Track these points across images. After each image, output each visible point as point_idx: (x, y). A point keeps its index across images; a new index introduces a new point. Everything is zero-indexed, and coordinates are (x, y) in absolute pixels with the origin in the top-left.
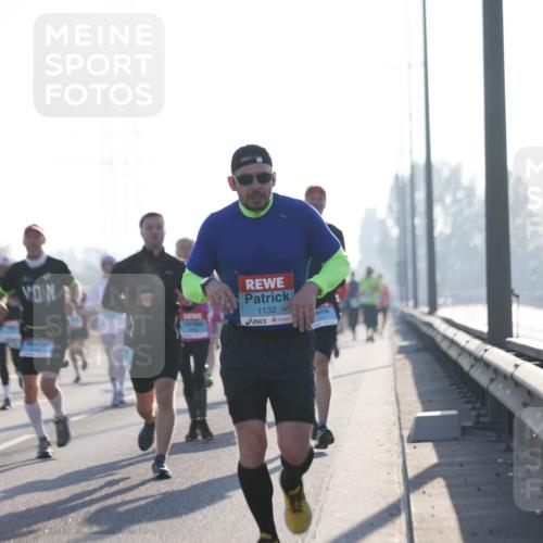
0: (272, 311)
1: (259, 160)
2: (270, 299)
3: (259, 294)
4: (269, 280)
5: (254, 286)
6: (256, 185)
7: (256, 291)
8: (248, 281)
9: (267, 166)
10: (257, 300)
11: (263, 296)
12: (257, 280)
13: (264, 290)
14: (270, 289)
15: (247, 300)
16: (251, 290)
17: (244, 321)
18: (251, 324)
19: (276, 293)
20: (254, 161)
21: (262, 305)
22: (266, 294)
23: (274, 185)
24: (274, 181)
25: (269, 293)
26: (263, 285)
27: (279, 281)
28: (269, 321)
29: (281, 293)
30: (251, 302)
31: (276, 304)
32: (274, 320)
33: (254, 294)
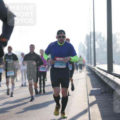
0: (61, 65)
1: (63, 33)
4: (62, 59)
7: (58, 60)
8: (57, 58)
10: (59, 62)
12: (59, 58)
13: (60, 60)
14: (61, 60)
15: (56, 62)
16: (57, 60)
17: (55, 66)
18: (56, 67)
22: (60, 61)
25: (61, 61)
26: (60, 59)
28: (60, 67)
30: (57, 63)
31: (62, 63)
32: (61, 67)
33: (58, 61)
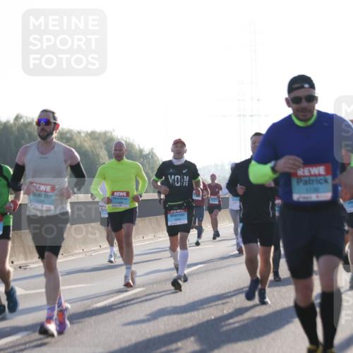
0: (316, 191)
1: (307, 86)
2: (315, 182)
3: (307, 179)
4: (314, 169)
5: (304, 172)
6: (304, 104)
7: (305, 176)
9: (312, 90)
10: (306, 183)
11: (310, 180)
12: (306, 169)
13: (311, 175)
14: (315, 175)
15: (298, 182)
16: (301, 176)
17: (296, 197)
19: (319, 178)
20: (303, 87)
21: (308, 186)
22: (312, 178)
23: (317, 103)
24: (317, 100)
25: (314, 178)
26: (310, 172)
27: (321, 170)
28: (314, 197)
29: (323, 178)
30: (301, 184)
31: (319, 186)
32: (318, 197)
33: (303, 179)
